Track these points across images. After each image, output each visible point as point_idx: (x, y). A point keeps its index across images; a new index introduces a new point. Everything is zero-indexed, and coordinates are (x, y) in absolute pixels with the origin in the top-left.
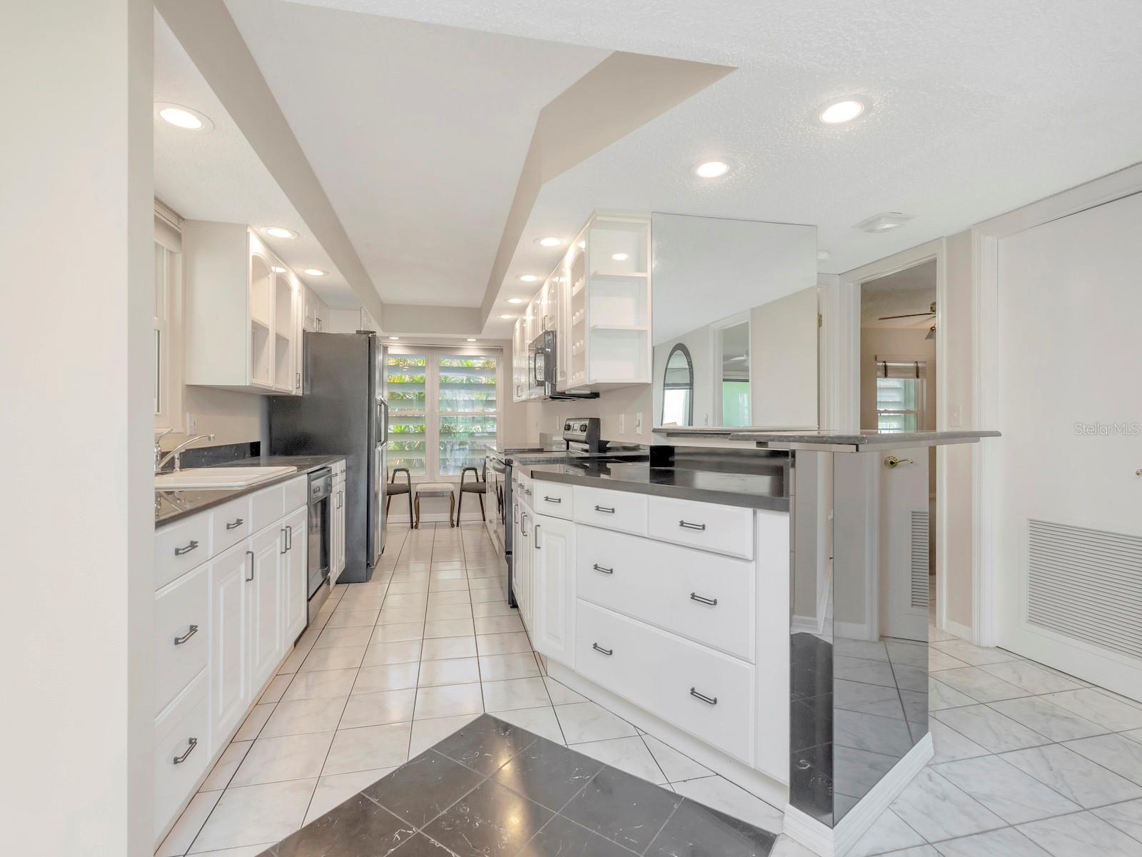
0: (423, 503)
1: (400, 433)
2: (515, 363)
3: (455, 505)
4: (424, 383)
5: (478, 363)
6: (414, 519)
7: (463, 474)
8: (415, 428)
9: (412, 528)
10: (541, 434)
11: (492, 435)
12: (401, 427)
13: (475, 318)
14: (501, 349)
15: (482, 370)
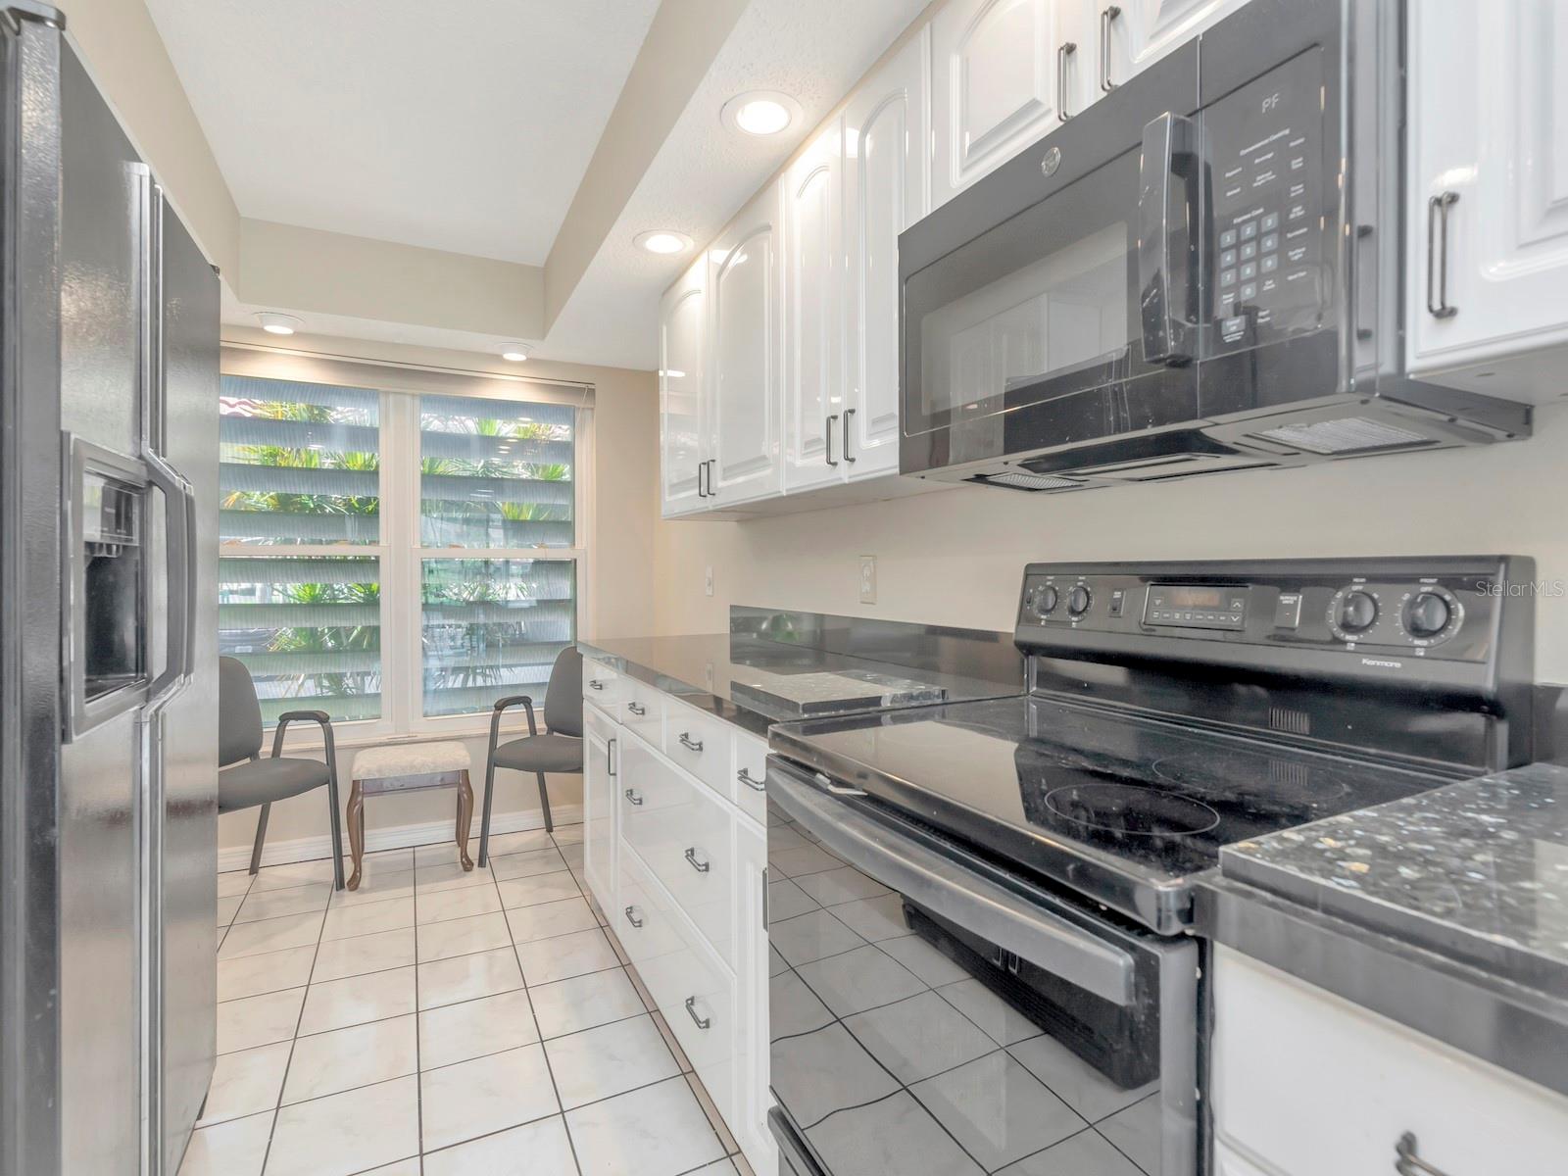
1: (308, 605)
4: (376, 473)
7: (495, 718)
8: (350, 589)
9: (341, 887)
12: (313, 587)
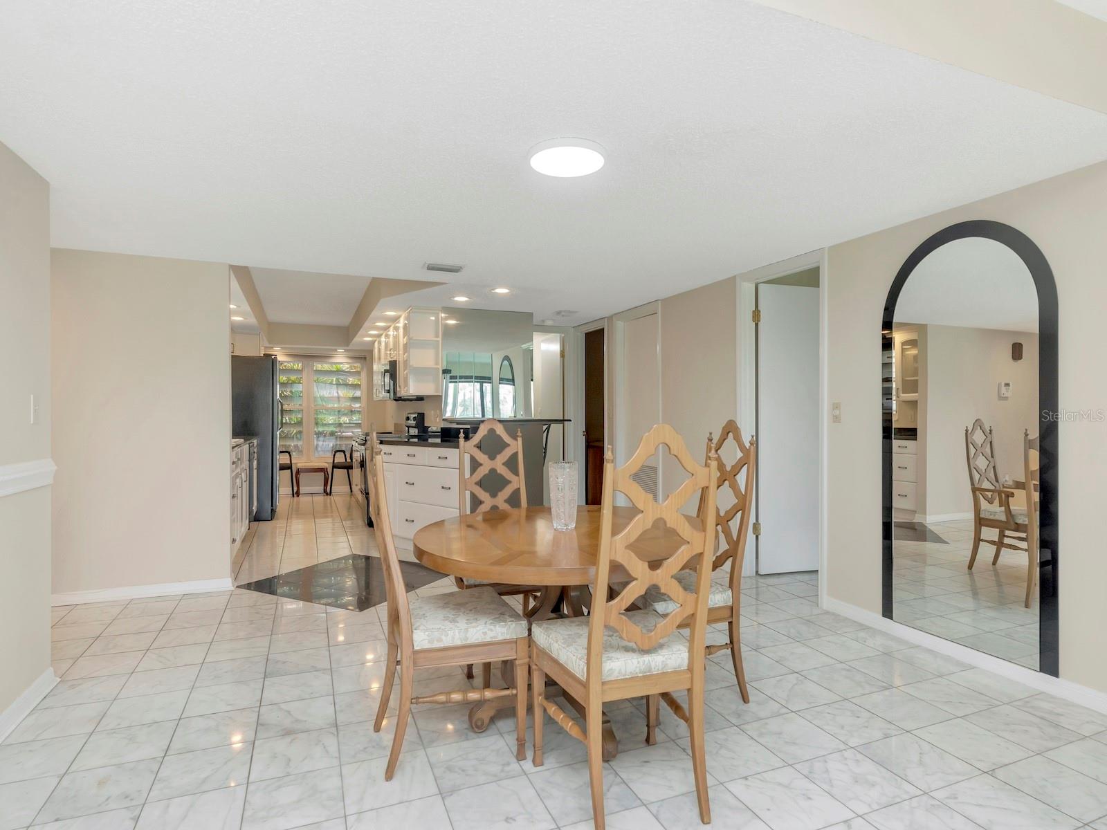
0: (302, 477)
2: (375, 367)
3: (328, 482)
5: (345, 367)
6: (295, 489)
7: (334, 456)
9: (293, 496)
10: (395, 424)
11: (358, 425)
13: (345, 334)
14: (364, 357)
15: (350, 373)
